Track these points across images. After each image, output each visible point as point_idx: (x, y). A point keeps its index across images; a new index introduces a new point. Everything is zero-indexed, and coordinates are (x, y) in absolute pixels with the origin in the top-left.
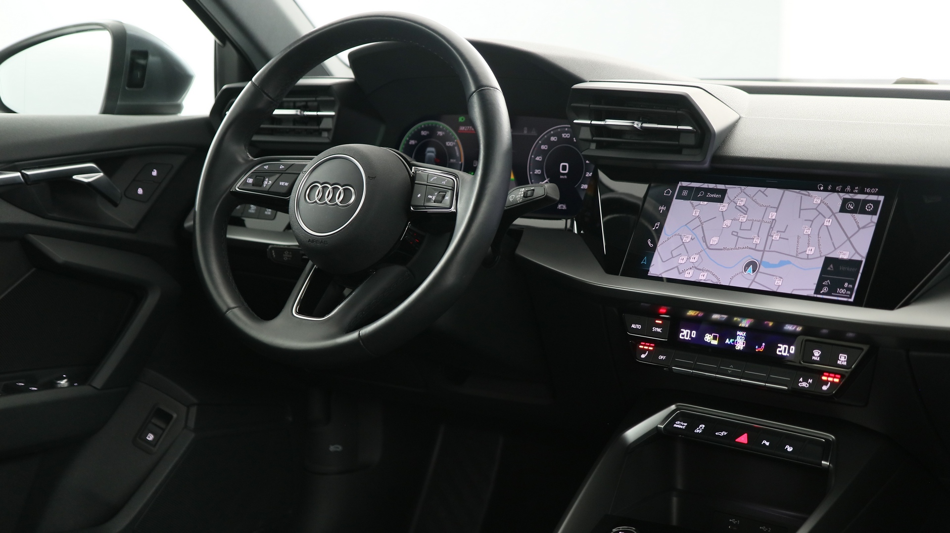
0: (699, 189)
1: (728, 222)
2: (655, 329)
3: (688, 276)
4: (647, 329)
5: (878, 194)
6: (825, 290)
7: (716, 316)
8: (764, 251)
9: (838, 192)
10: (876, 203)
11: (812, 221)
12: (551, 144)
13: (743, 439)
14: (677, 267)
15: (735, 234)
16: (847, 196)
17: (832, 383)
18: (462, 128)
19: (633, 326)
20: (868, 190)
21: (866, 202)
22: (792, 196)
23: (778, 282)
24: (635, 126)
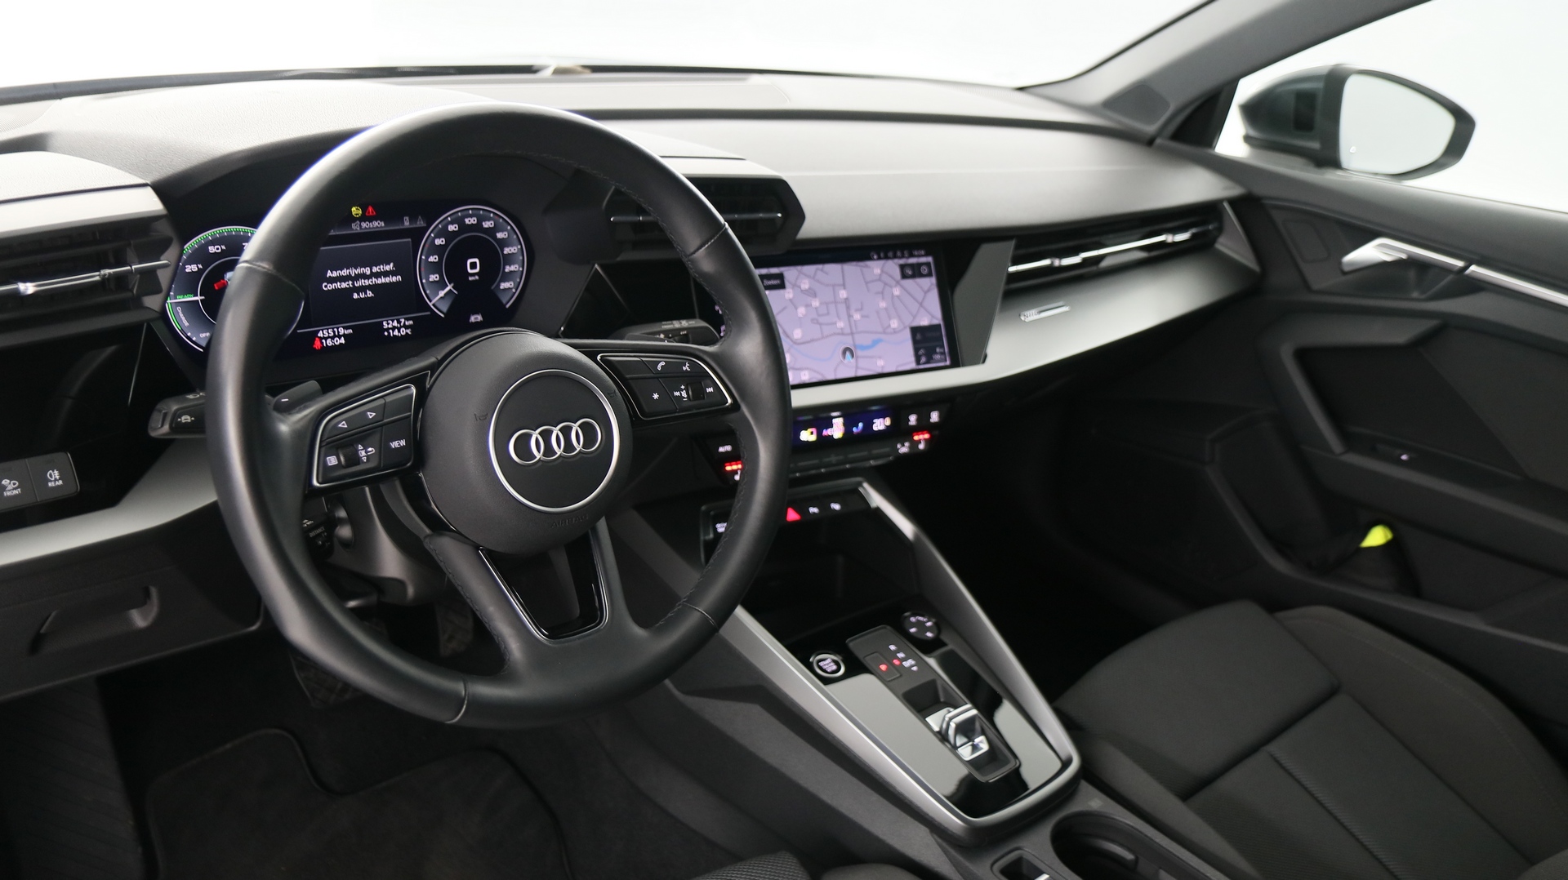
1: (802, 311)
5: (926, 255)
6: (923, 359)
8: (852, 334)
9: (891, 258)
10: (928, 264)
11: (883, 293)
12: (450, 236)
13: (793, 516)
15: (815, 321)
16: (902, 261)
17: (925, 439)
19: (721, 449)
20: (917, 253)
21: (920, 265)
22: (851, 269)
23: (880, 363)
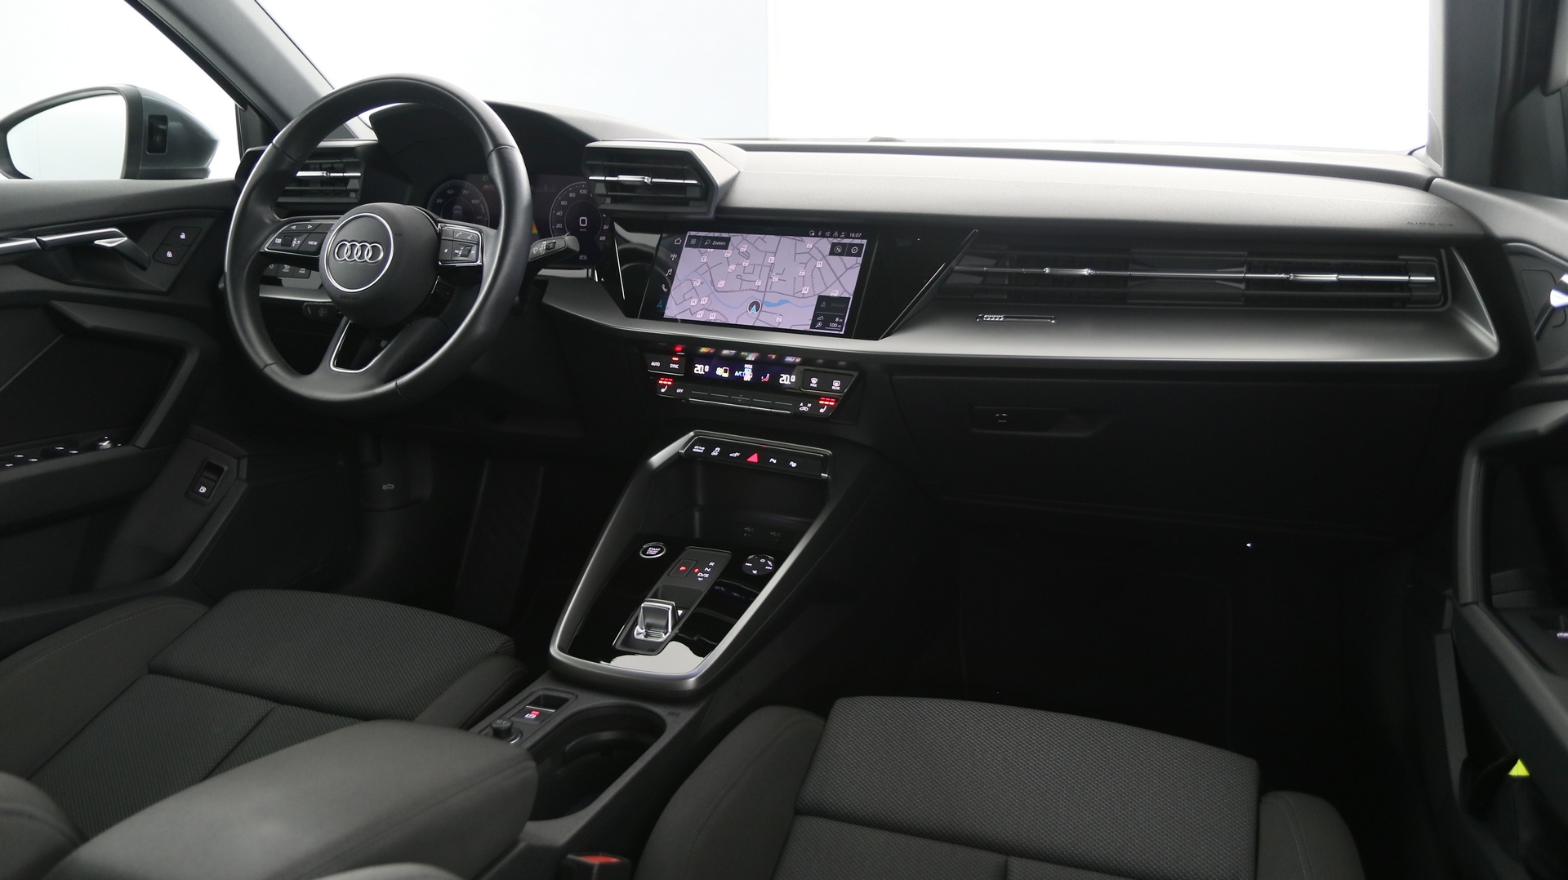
0: (706, 238)
1: (733, 267)
2: (672, 366)
3: (699, 316)
4: (665, 366)
5: (861, 238)
6: (820, 324)
7: (725, 352)
8: (765, 292)
9: (827, 237)
10: (860, 246)
11: (806, 264)
12: (570, 200)
13: (754, 458)
14: (689, 309)
15: (739, 277)
16: (835, 241)
17: (828, 405)
18: (486, 187)
19: (653, 364)
20: (853, 235)
21: (852, 245)
22: (787, 242)
23: (780, 319)
24: (646, 181)
